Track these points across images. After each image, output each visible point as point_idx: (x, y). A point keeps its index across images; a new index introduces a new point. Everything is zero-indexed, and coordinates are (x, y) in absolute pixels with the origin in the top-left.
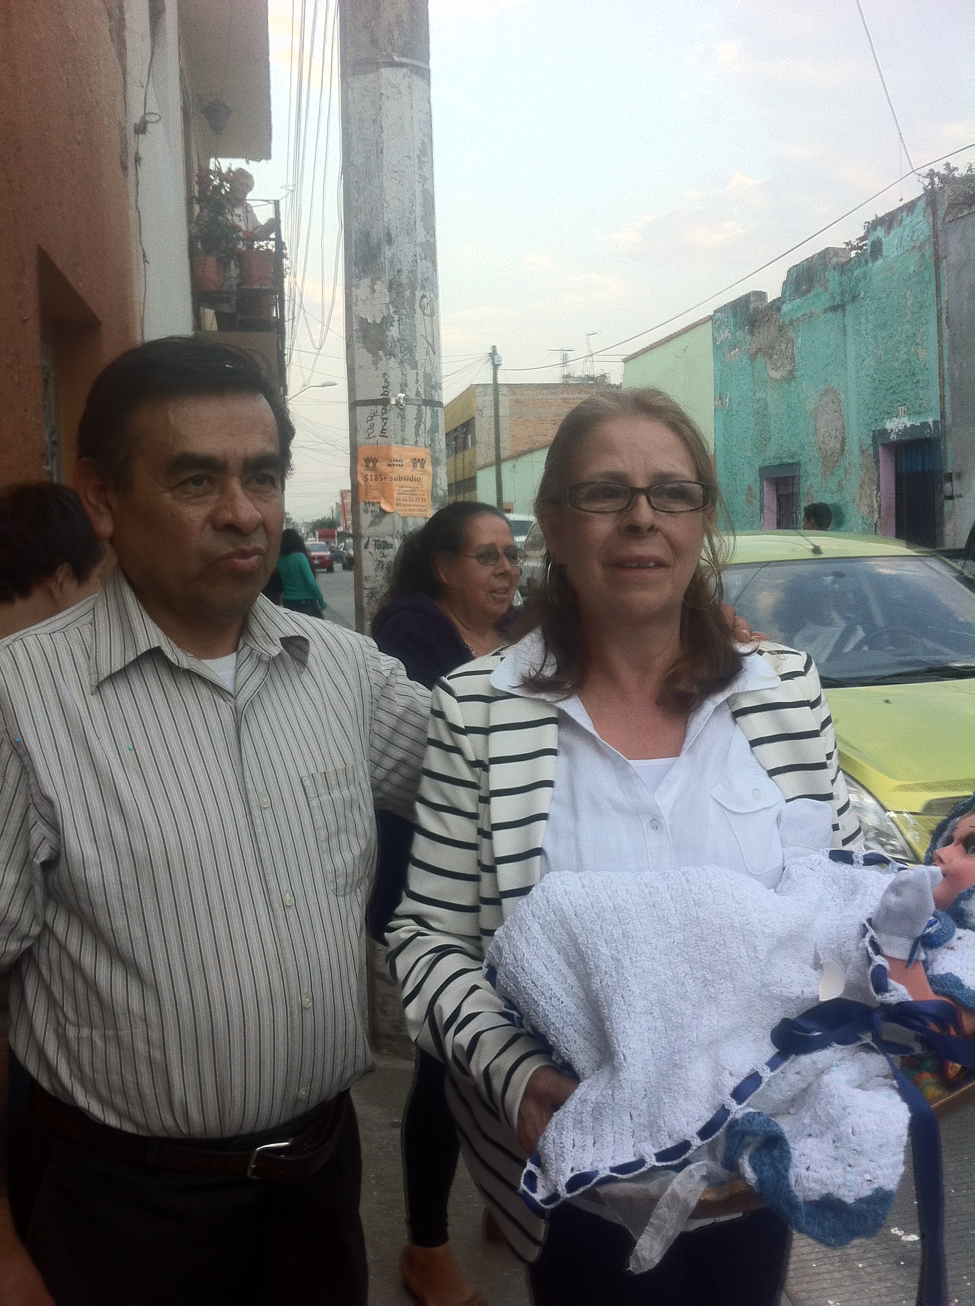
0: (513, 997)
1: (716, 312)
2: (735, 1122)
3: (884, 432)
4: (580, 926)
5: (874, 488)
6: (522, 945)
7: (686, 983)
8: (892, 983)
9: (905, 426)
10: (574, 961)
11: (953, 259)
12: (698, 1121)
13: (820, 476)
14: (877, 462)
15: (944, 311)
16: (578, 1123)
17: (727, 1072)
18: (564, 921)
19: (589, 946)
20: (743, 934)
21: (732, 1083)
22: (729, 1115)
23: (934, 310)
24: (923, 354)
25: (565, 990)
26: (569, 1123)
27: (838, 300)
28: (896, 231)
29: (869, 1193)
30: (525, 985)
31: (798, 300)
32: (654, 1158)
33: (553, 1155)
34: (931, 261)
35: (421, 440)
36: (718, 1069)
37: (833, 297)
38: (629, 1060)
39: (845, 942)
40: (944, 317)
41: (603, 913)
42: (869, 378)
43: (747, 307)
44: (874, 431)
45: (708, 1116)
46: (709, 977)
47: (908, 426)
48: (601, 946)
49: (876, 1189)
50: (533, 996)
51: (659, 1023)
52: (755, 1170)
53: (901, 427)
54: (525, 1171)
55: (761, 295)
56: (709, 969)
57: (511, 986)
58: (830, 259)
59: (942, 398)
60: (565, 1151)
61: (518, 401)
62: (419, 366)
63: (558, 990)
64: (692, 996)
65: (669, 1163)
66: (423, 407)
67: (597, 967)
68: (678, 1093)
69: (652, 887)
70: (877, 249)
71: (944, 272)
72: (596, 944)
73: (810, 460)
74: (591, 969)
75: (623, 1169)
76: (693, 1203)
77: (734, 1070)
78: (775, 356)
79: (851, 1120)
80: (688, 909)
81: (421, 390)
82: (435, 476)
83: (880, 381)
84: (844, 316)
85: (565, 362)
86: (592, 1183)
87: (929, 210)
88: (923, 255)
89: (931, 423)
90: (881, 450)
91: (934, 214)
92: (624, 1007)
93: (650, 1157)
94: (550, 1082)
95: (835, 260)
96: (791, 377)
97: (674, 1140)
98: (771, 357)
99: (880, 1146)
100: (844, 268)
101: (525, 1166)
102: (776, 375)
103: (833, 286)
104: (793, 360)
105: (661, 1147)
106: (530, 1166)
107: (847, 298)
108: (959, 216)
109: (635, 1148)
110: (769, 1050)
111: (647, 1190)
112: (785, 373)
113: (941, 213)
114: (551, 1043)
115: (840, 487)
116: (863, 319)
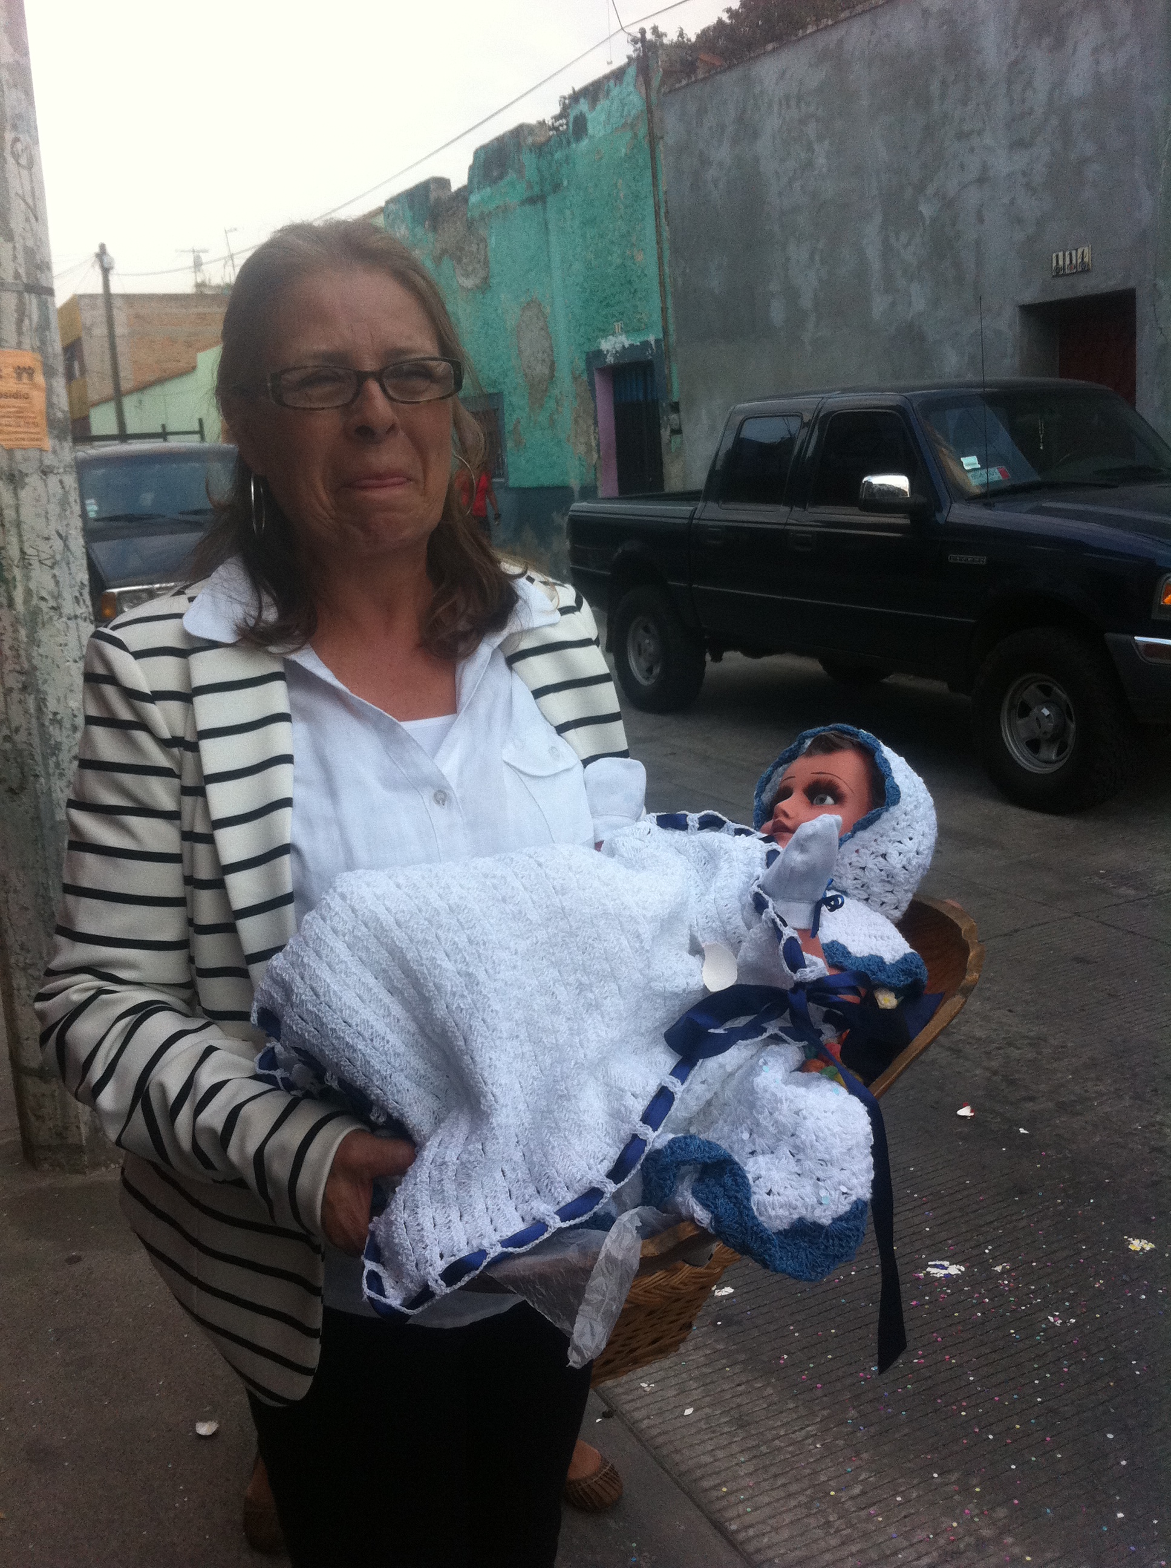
0: (314, 1045)
1: (387, 203)
2: (657, 1154)
3: (599, 354)
4: (407, 938)
5: (591, 422)
6: (325, 974)
7: (557, 992)
8: (808, 957)
9: (624, 346)
10: (400, 986)
11: (670, 140)
12: (602, 1161)
13: (527, 409)
14: (593, 390)
15: (663, 205)
16: (438, 1194)
17: (629, 1094)
18: (380, 933)
19: (424, 962)
20: (620, 923)
21: (639, 1106)
22: (646, 1145)
23: (651, 202)
24: (640, 257)
25: (388, 1025)
26: (424, 1197)
27: (537, 189)
28: (603, 104)
29: (848, 1208)
30: (334, 1026)
31: (489, 189)
32: (558, 1218)
33: (408, 1243)
34: (645, 144)
35: (27, 342)
36: (614, 1093)
37: (530, 186)
38: (501, 1100)
39: (730, 918)
40: (663, 211)
41: (436, 917)
42: (578, 288)
43: (427, 197)
44: (587, 353)
45: (614, 1153)
46: (585, 980)
47: (627, 346)
48: (441, 959)
49: (856, 1202)
50: (347, 1039)
51: (527, 1048)
52: (705, 1206)
53: (618, 347)
54: (365, 1273)
55: (442, 183)
56: (584, 970)
57: (309, 1032)
58: (525, 138)
59: (664, 310)
60: (425, 1234)
61: (137, 316)
62: (17, 238)
63: (380, 1027)
64: (565, 1008)
65: (577, 1221)
66: (26, 295)
67: (438, 987)
68: (570, 1131)
69: (494, 877)
70: (580, 126)
71: (661, 157)
72: (434, 958)
73: (515, 389)
74: (429, 992)
75: (516, 1240)
76: (635, 1264)
77: (638, 1090)
78: (465, 260)
79: (809, 1123)
80: (549, 898)
81: (22, 271)
82: (49, 391)
83: (591, 291)
84: (545, 209)
85: (198, 265)
86: (481, 1268)
87: (641, 79)
88: (635, 135)
89: (653, 343)
90: (597, 378)
91: (647, 84)
92: (488, 1034)
93: (553, 1218)
94: (368, 1150)
95: (530, 140)
96: (485, 286)
97: (576, 1192)
98: (459, 260)
99: (849, 1150)
100: (541, 149)
101: (364, 1267)
102: (469, 283)
103: (530, 172)
104: (486, 263)
105: (558, 1203)
106: (370, 1265)
107: (548, 187)
108: (677, 86)
109: (520, 1212)
110: (665, 1060)
111: (565, 1260)
112: (478, 281)
113: (655, 82)
114: (373, 1097)
115: (552, 423)
116: (568, 212)
